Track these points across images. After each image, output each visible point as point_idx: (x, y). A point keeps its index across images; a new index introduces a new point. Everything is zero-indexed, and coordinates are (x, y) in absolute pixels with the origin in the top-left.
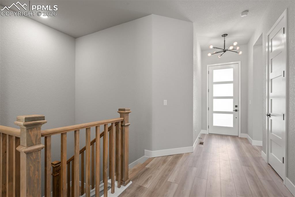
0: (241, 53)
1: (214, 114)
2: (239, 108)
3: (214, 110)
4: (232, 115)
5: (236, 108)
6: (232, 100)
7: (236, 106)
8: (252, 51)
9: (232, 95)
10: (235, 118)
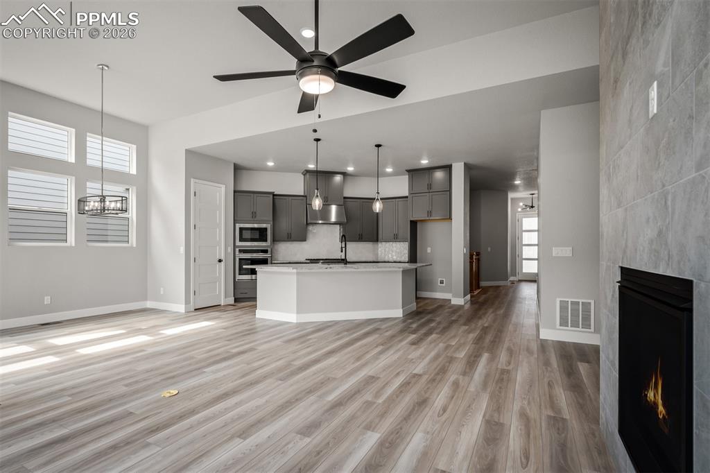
1: (524, 262)
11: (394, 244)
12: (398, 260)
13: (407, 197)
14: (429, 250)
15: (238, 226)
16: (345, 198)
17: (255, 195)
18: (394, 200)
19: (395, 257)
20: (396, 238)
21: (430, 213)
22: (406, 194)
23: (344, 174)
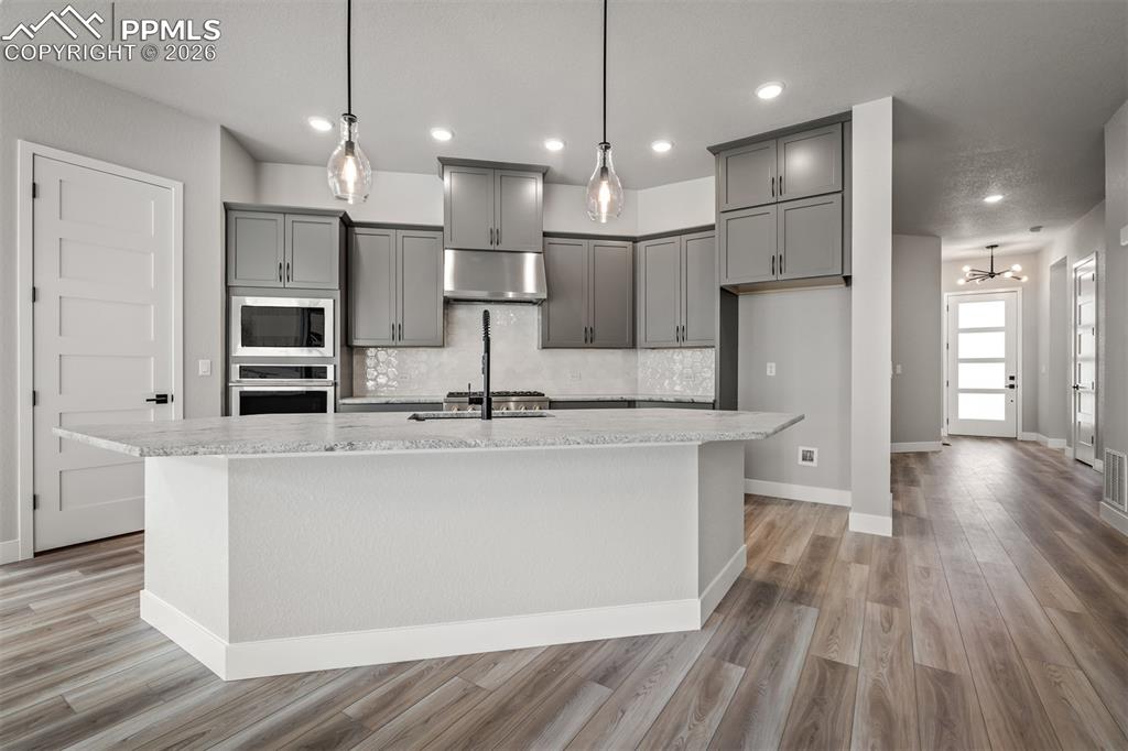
0: (1025, 279)
1: (961, 396)
2: (1019, 382)
3: (961, 386)
4: (1004, 395)
5: (1012, 382)
6: (1003, 365)
7: (1012, 378)
8: (1047, 276)
9: (1002, 355)
10: (1009, 402)
11: (677, 355)
12: (688, 395)
13: (712, 227)
14: (771, 370)
15: (238, 302)
16: (546, 234)
17: (290, 218)
18: (676, 238)
19: (677, 388)
20: (681, 339)
21: (778, 263)
22: (710, 218)
23: (546, 175)
